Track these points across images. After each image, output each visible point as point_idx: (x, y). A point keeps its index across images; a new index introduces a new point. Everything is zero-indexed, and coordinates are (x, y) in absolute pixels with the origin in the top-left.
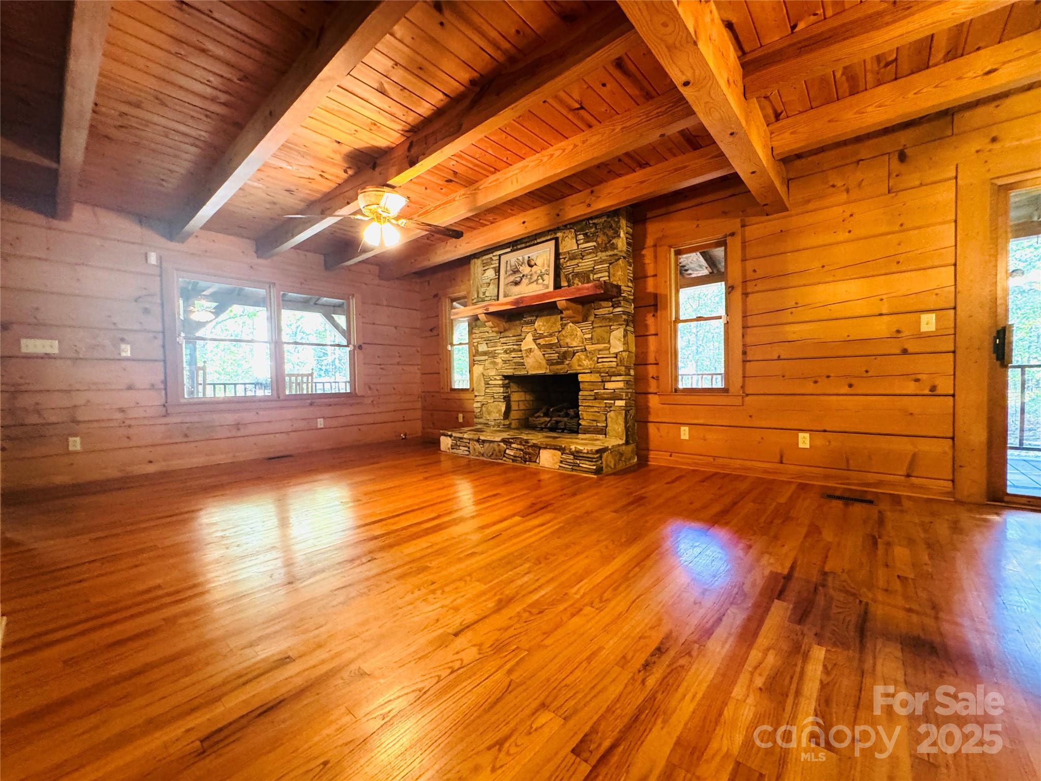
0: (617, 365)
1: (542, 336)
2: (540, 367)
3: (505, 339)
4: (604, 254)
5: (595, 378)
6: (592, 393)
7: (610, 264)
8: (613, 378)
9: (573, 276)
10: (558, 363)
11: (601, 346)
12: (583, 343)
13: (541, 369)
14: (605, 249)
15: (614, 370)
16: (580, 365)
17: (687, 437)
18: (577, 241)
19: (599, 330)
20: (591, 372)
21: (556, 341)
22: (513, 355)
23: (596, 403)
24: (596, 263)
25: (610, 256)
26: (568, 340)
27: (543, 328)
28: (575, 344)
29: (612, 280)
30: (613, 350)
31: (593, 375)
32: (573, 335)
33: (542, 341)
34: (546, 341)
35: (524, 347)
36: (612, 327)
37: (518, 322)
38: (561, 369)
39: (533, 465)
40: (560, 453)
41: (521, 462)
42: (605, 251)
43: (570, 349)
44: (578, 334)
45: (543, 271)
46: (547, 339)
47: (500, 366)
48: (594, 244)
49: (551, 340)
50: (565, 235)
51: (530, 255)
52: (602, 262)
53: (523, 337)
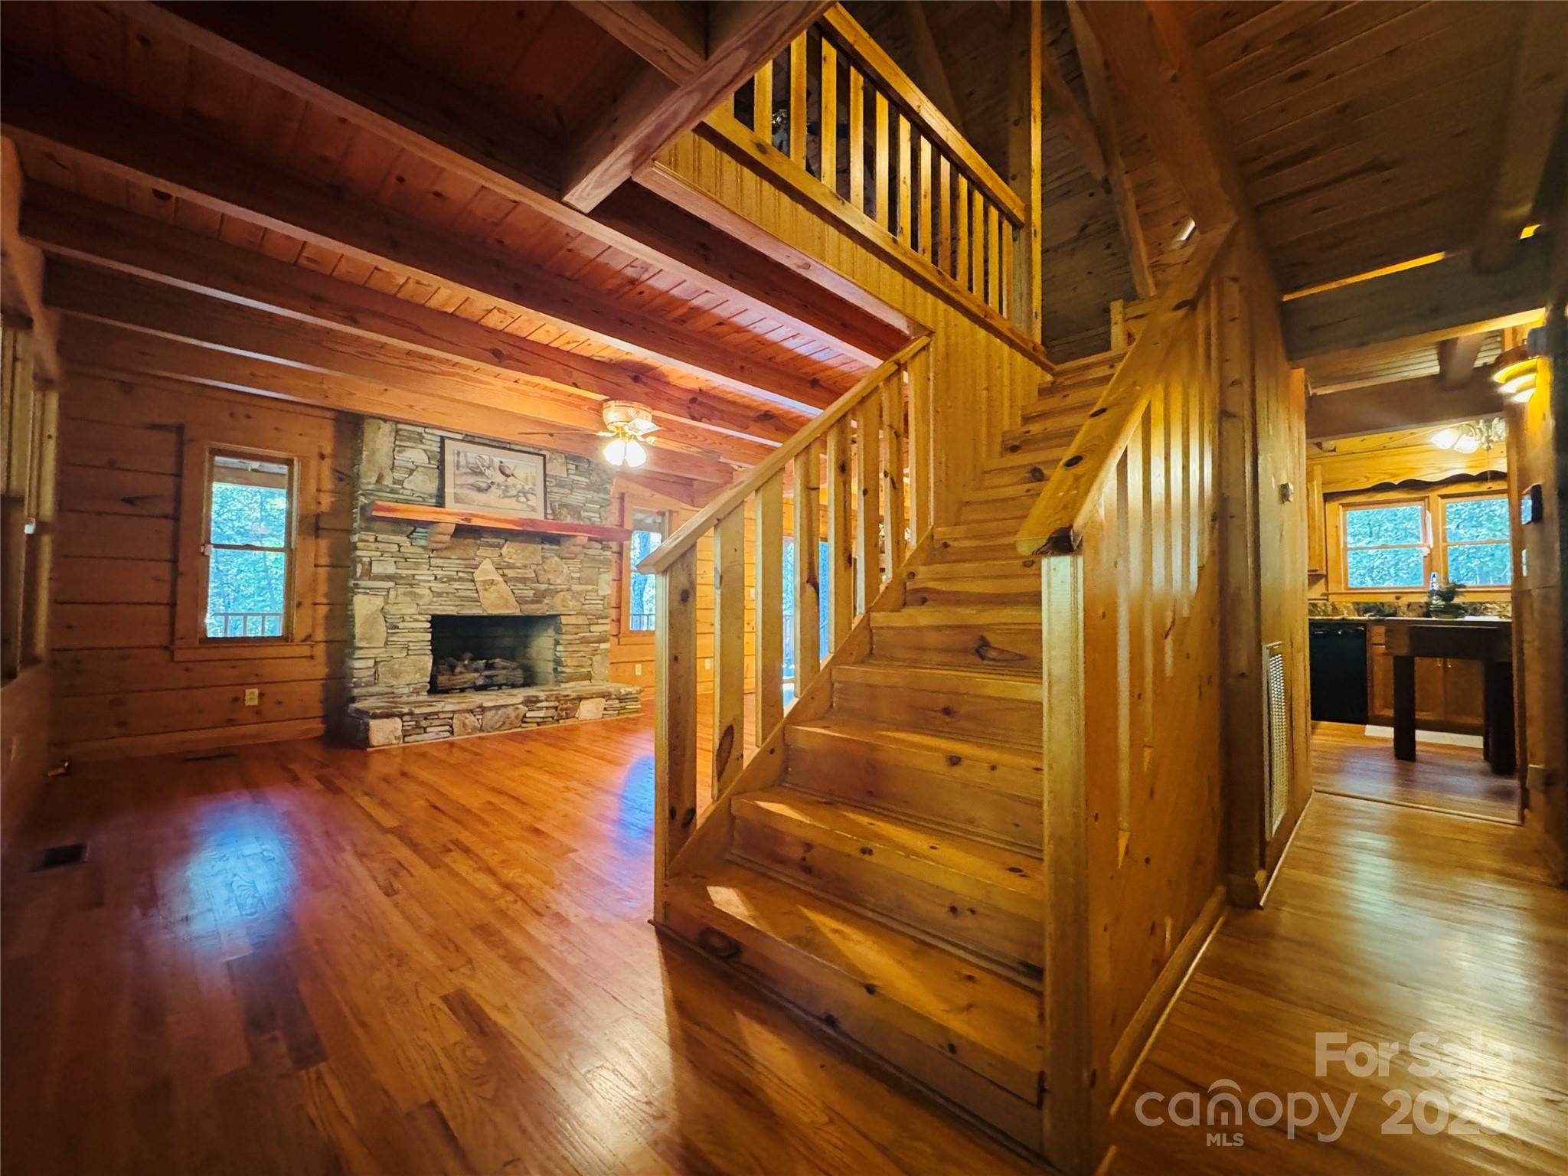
0: (605, 608)
1: (510, 566)
2: (507, 605)
3: (442, 561)
4: (595, 494)
5: (581, 620)
6: (577, 637)
7: (601, 506)
8: (600, 621)
9: (560, 505)
10: (533, 602)
11: (590, 587)
12: (568, 581)
13: (507, 608)
14: (598, 491)
15: (600, 612)
16: (564, 606)
17: (640, 674)
18: (567, 470)
19: (587, 571)
20: (577, 614)
21: (534, 575)
22: (456, 585)
23: (582, 648)
24: (587, 501)
25: (603, 499)
26: (551, 576)
27: (514, 556)
28: (559, 581)
29: (604, 522)
30: (601, 593)
31: (580, 617)
32: (558, 572)
33: (510, 573)
34: (518, 573)
35: (479, 576)
36: (601, 570)
37: (471, 541)
38: (538, 610)
39: (570, 722)
40: (603, 700)
41: (552, 723)
42: (598, 493)
43: (551, 587)
44: (565, 571)
45: (527, 488)
46: (519, 571)
47: (426, 600)
48: (587, 480)
49: (526, 574)
50: (554, 457)
51: (503, 460)
52: (592, 502)
53: (476, 563)
